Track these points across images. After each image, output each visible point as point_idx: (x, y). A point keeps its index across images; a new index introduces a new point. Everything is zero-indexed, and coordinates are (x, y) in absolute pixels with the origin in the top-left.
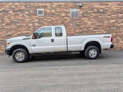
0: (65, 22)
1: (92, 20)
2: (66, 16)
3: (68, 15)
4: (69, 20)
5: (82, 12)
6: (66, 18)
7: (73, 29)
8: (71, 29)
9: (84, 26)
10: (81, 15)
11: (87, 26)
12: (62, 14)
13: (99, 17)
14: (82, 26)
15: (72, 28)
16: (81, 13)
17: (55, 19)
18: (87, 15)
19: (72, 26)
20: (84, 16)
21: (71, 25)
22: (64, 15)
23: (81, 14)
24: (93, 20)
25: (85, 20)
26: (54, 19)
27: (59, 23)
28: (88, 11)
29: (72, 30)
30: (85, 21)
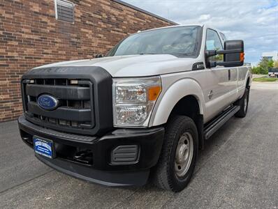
0: (43, 30)
1: (100, 35)
2: (44, 15)
3: (47, 13)
4: (52, 26)
5: (81, 14)
6: (45, 19)
7: (65, 53)
8: (60, 52)
9: (86, 48)
10: (80, 20)
11: (92, 49)
12: (31, 4)
13: (112, 32)
14: (83, 48)
15: (61, 49)
16: (79, 14)
17: (12, 16)
18: (91, 23)
19: (61, 45)
20: (85, 23)
21: (59, 40)
22: (36, 8)
23: (78, 18)
24: (102, 36)
25: (87, 33)
26: (7, 16)
27: (23, 30)
28: (93, 15)
29: (61, 55)
30: (87, 35)
